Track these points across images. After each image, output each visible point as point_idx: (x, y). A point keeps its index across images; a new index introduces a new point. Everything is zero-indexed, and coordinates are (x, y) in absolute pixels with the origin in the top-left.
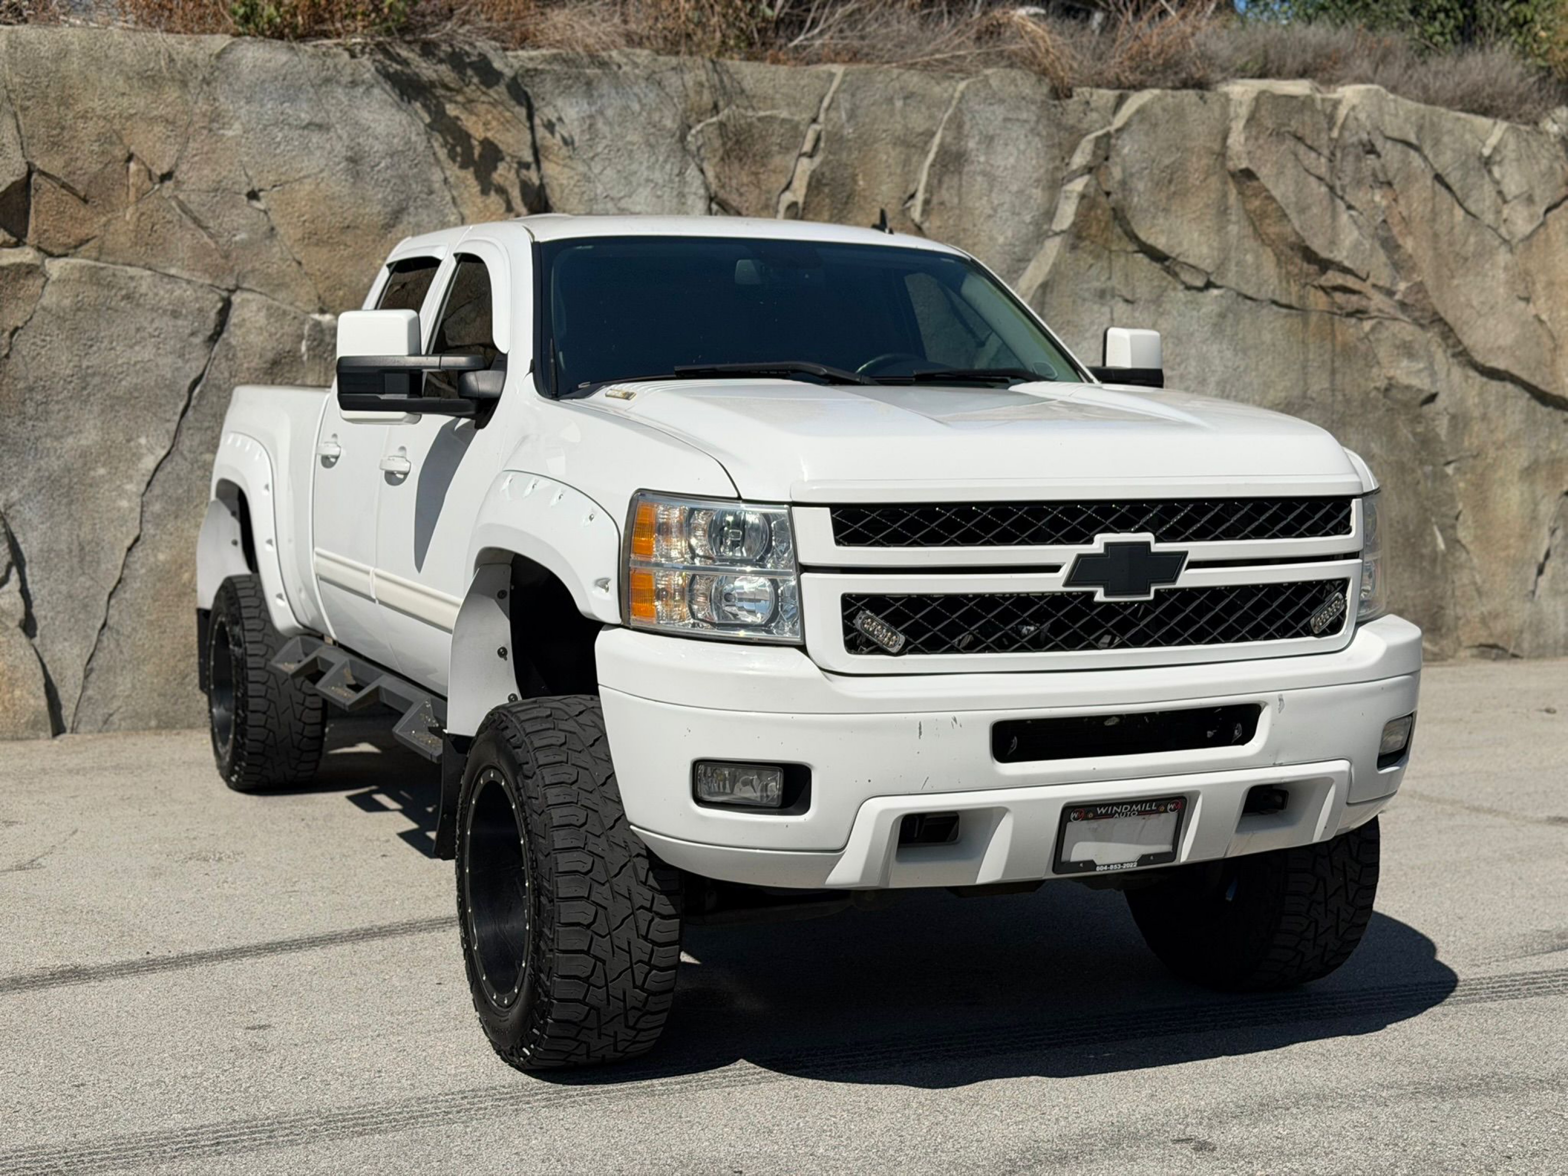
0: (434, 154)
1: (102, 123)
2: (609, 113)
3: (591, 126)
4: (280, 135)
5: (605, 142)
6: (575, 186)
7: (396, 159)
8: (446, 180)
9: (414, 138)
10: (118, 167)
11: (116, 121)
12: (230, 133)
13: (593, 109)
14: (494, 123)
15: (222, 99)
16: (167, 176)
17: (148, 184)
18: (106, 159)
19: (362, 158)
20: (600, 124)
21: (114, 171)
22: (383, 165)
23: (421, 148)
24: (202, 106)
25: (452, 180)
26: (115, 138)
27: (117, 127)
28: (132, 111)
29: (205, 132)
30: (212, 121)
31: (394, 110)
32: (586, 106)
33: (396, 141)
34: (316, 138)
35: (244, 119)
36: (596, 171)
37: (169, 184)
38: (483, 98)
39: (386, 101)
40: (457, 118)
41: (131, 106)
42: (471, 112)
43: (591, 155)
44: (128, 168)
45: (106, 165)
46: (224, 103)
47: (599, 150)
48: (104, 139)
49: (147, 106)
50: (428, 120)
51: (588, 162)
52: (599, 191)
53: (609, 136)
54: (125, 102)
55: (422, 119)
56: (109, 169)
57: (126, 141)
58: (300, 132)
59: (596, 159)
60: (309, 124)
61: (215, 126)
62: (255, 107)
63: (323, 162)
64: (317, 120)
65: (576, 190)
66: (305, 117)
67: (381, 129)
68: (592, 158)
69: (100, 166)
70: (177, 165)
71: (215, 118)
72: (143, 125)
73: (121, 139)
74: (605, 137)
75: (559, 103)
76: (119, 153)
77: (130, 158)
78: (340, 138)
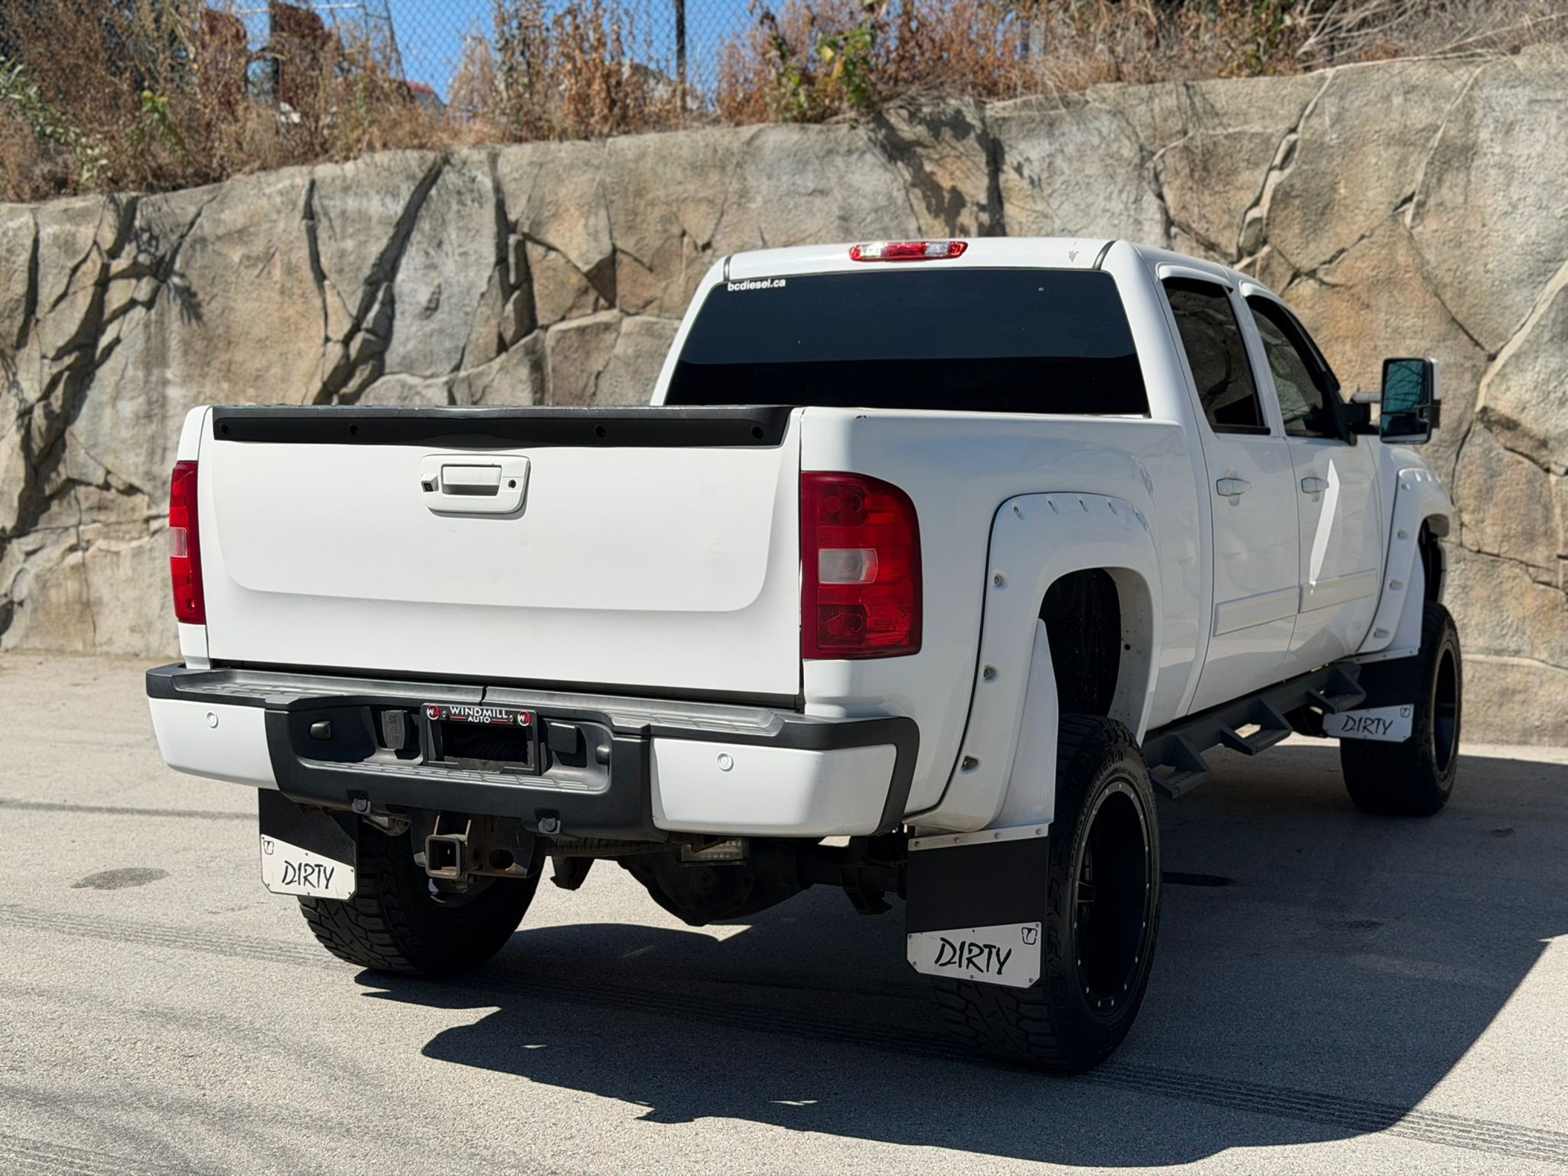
0: (911, 206)
1: (664, 207)
2: (1070, 149)
3: (1050, 164)
4: (792, 203)
5: (1063, 178)
6: (1033, 223)
7: (880, 213)
8: (919, 229)
9: (895, 193)
10: (675, 241)
11: (674, 205)
12: (753, 206)
13: (1053, 148)
14: (958, 173)
15: (749, 178)
16: (707, 246)
17: (694, 254)
18: (665, 236)
19: (852, 215)
20: (1059, 161)
21: (672, 245)
22: (868, 220)
23: (900, 202)
24: (736, 186)
25: (924, 228)
26: (673, 218)
27: (675, 209)
28: (685, 195)
29: (735, 206)
30: (741, 197)
31: (881, 171)
32: (1047, 146)
33: (880, 198)
34: (818, 202)
35: (765, 193)
36: (1055, 206)
37: (709, 252)
38: (953, 153)
39: (874, 164)
40: (933, 173)
41: (685, 191)
42: (942, 166)
43: (1049, 191)
44: (682, 242)
45: (666, 240)
46: (752, 182)
47: (1057, 186)
48: (666, 220)
49: (696, 191)
50: (908, 177)
51: (1047, 199)
52: (1056, 226)
53: (1067, 171)
54: (680, 188)
55: (902, 176)
56: (668, 244)
57: (681, 219)
58: (806, 198)
59: (1055, 195)
60: (814, 191)
61: (743, 200)
62: (773, 182)
63: (822, 222)
64: (819, 187)
65: (1034, 227)
66: (811, 186)
67: (868, 189)
68: (1050, 195)
69: (661, 242)
70: (713, 236)
71: (744, 194)
72: (692, 206)
73: (677, 218)
74: (1062, 174)
75: (1022, 146)
76: (676, 230)
77: (684, 234)
78: (836, 199)
